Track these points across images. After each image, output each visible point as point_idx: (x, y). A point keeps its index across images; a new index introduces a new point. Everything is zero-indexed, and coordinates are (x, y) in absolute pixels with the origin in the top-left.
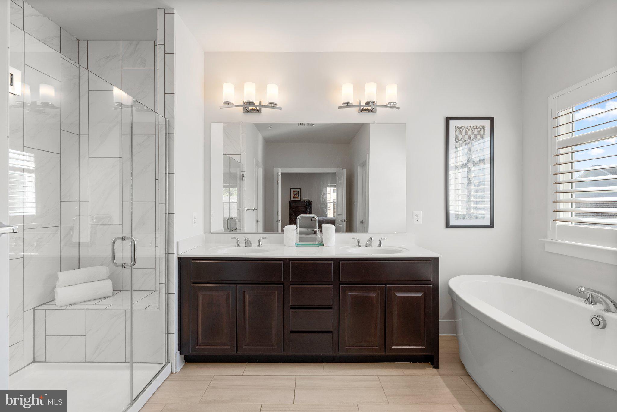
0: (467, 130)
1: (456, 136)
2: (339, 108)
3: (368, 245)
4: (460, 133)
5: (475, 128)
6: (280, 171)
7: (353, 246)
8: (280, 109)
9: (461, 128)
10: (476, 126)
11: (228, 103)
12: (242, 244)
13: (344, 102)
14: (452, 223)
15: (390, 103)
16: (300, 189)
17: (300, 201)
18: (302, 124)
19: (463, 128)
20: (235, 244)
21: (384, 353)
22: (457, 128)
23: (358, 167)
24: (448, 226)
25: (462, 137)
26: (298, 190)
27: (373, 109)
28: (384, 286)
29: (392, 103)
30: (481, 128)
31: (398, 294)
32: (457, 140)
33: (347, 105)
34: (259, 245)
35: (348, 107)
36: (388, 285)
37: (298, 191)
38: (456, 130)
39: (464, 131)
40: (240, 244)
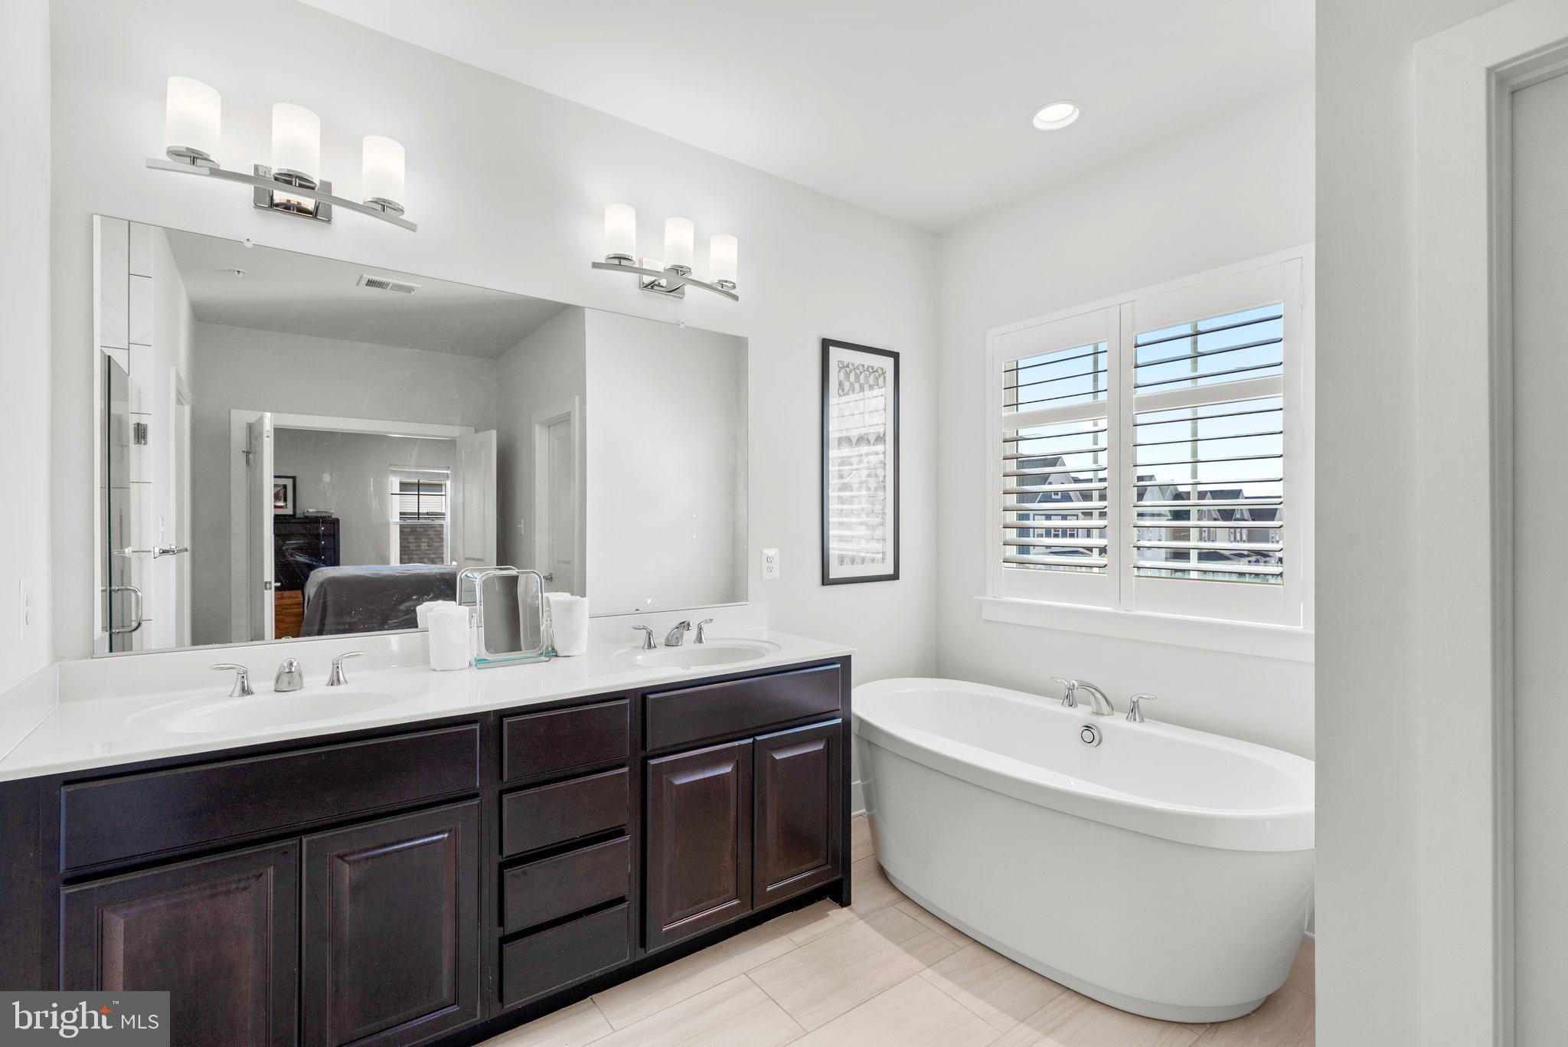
0: (858, 372)
1: (841, 384)
2: (596, 265)
3: (674, 642)
4: (847, 375)
5: (871, 370)
6: (269, 421)
7: (634, 648)
8: (411, 227)
9: (848, 366)
10: (872, 367)
11: (195, 157)
12: (262, 686)
13: (612, 253)
14: (833, 574)
15: (722, 283)
16: (294, 478)
17: (294, 516)
18: (371, 283)
19: (851, 367)
20: (230, 689)
21: (751, 911)
22: (841, 365)
23: (537, 428)
24: (826, 581)
25: (850, 386)
26: (285, 483)
27: (678, 288)
28: (750, 740)
29: (726, 282)
30: (880, 372)
31: (779, 756)
32: (841, 393)
33: (620, 261)
34: (335, 679)
35: (619, 267)
36: (758, 738)
37: (285, 487)
38: (840, 369)
39: (853, 373)
40: (254, 686)
